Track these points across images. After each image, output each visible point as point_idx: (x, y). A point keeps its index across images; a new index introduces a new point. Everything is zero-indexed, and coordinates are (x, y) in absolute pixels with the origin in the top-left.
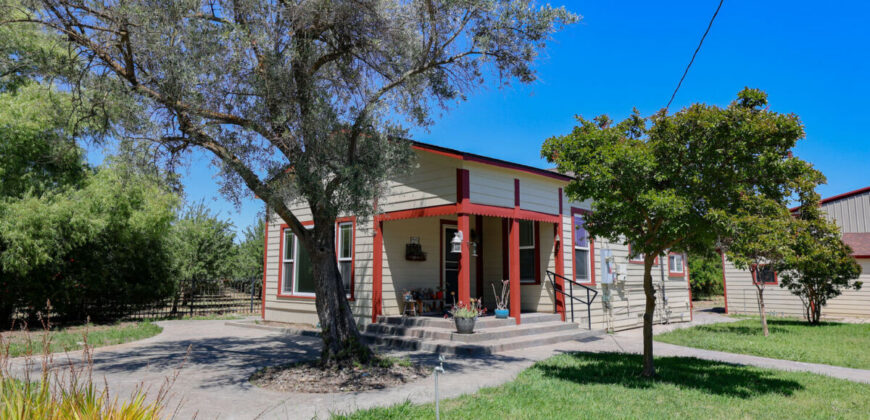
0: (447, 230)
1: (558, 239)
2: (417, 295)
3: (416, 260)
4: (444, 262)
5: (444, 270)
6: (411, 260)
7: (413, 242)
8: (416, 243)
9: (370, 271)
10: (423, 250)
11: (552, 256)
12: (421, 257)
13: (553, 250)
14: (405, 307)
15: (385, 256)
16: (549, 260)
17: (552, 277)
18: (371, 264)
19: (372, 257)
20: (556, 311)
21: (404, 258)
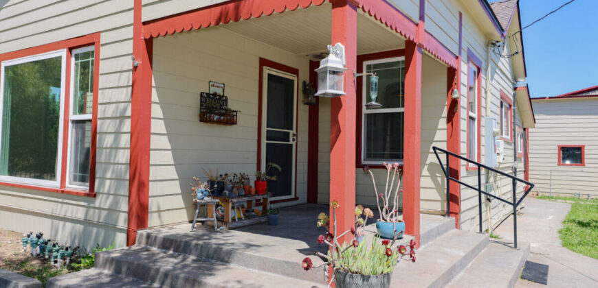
0: (270, 76)
1: (455, 96)
2: (218, 188)
3: (219, 122)
4: (264, 129)
5: (264, 142)
6: (210, 121)
7: (213, 90)
8: (219, 91)
9: (125, 140)
10: (231, 105)
11: (443, 123)
12: (228, 118)
13: (445, 113)
14: (197, 210)
15: (156, 111)
16: (436, 129)
17: (443, 157)
18: (127, 125)
19: (129, 113)
20: (449, 213)
21: (197, 119)
